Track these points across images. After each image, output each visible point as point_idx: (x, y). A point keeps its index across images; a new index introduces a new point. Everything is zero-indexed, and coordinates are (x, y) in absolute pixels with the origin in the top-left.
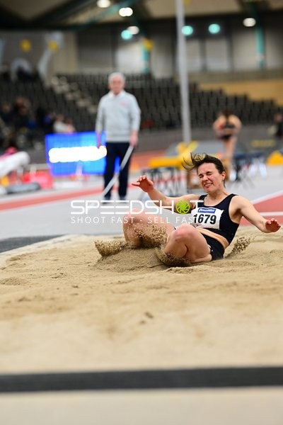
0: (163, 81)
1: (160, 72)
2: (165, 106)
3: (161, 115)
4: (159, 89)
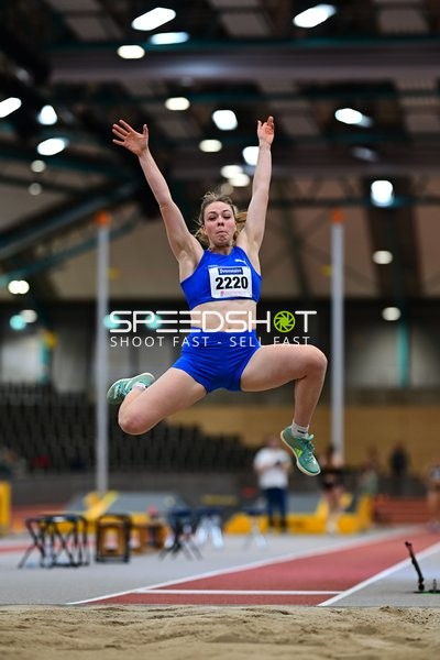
0: (70, 396)
1: (65, 382)
2: (71, 436)
3: (63, 448)
4: (63, 409)
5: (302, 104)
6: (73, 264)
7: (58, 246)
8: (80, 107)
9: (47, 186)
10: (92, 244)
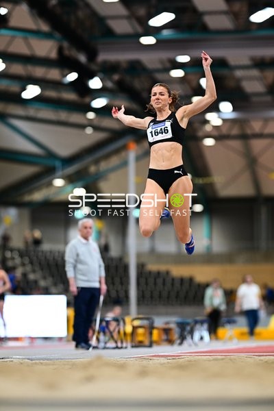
5: (255, 72)
6: (113, 177)
7: (103, 166)
8: (116, 77)
9: (96, 128)
10: (125, 164)
